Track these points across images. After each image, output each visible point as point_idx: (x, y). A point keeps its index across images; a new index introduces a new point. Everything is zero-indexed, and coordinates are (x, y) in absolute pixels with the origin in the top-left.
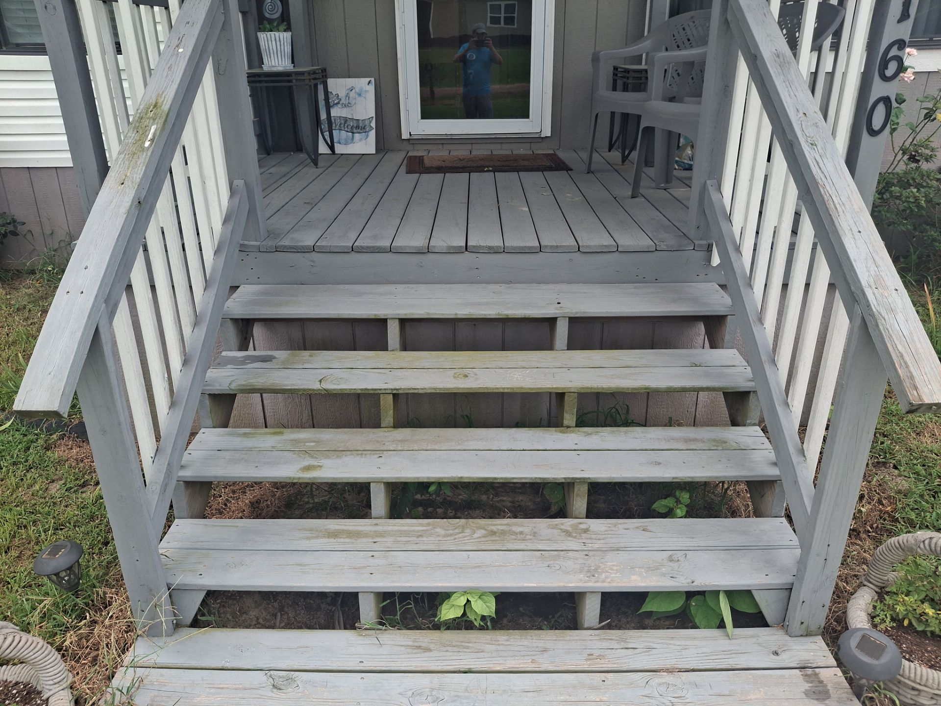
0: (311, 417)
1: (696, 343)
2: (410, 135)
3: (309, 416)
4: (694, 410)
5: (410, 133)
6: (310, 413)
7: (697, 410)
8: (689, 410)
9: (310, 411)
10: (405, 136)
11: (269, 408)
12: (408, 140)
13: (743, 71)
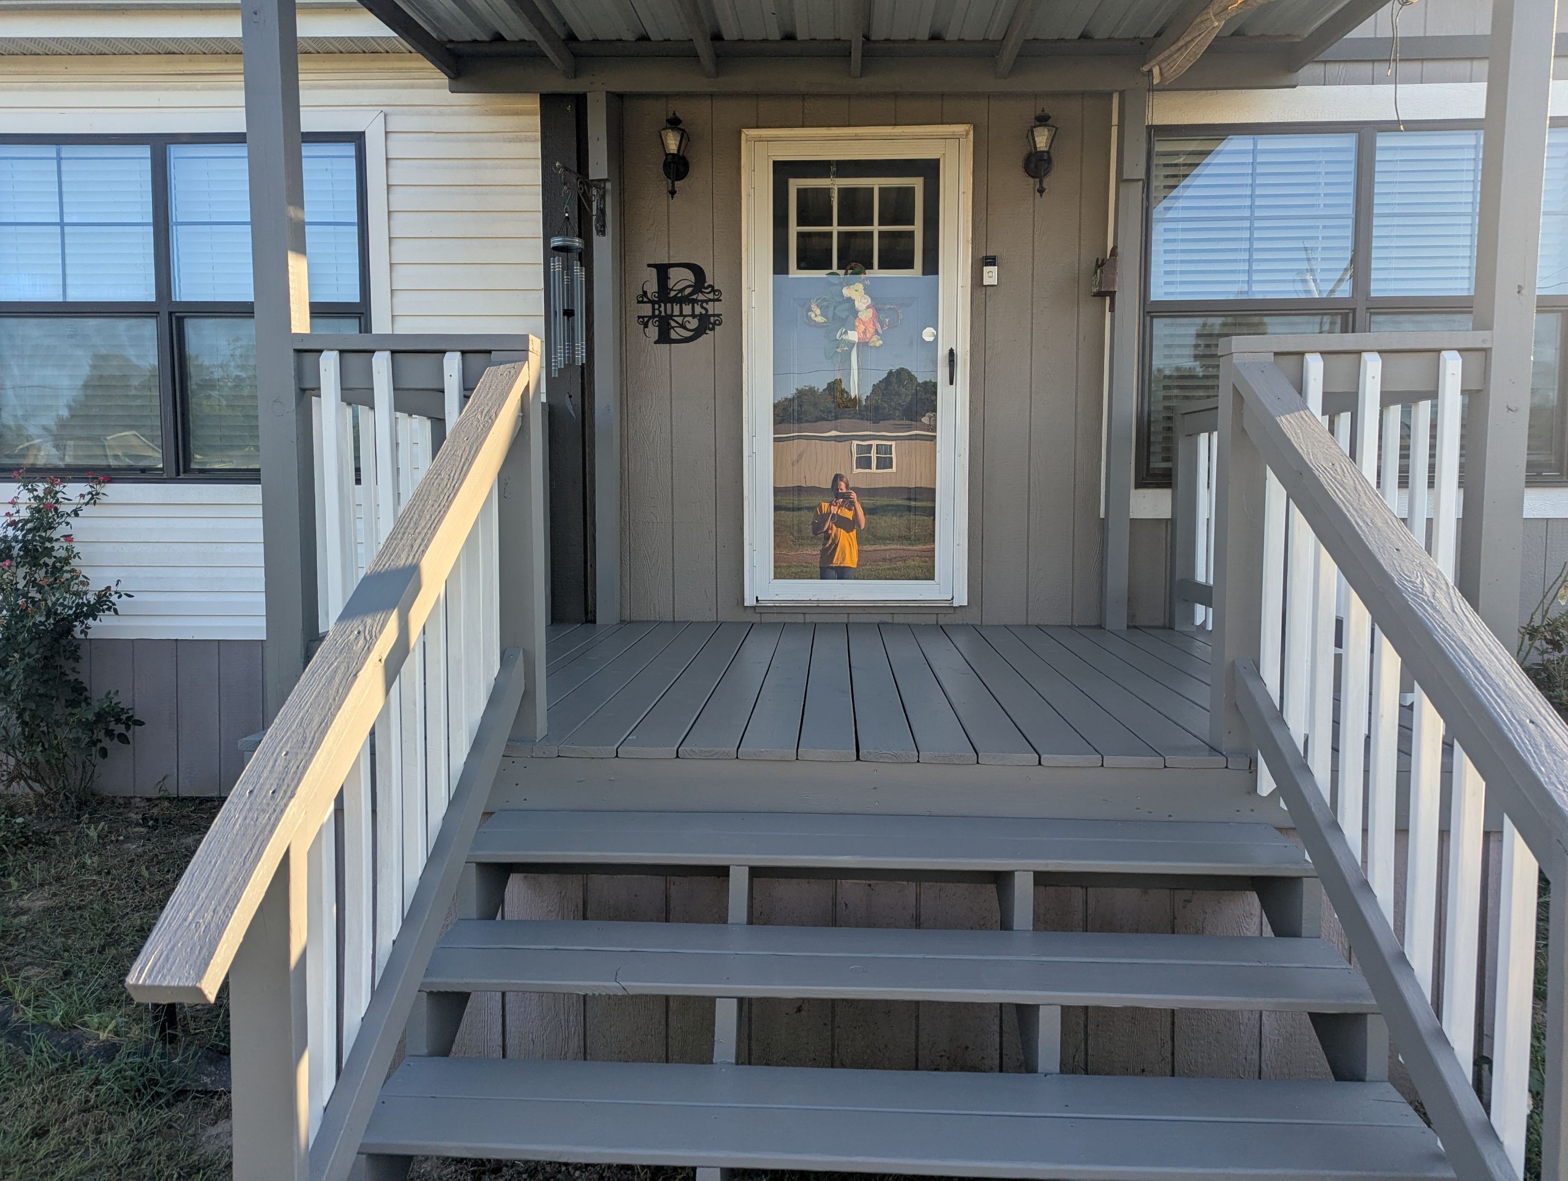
0: (582, 1050)
1: (1247, 929)
2: (757, 600)
3: (579, 1047)
4: (1256, 1056)
5: (757, 598)
6: (582, 1044)
7: (1263, 1057)
8: (1248, 1058)
9: (582, 1037)
10: (749, 601)
11: (513, 1029)
12: (754, 607)
13: (1275, 493)
